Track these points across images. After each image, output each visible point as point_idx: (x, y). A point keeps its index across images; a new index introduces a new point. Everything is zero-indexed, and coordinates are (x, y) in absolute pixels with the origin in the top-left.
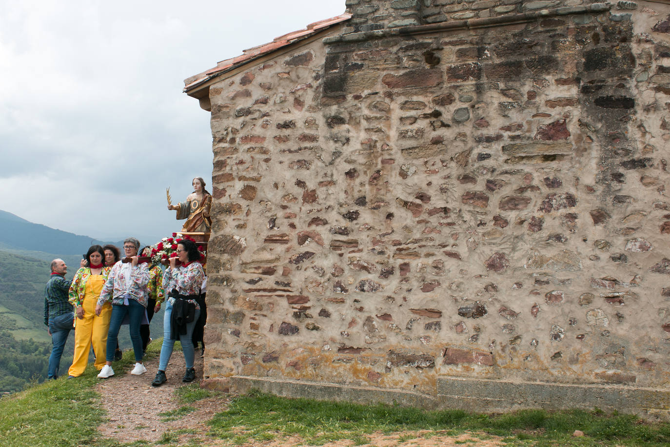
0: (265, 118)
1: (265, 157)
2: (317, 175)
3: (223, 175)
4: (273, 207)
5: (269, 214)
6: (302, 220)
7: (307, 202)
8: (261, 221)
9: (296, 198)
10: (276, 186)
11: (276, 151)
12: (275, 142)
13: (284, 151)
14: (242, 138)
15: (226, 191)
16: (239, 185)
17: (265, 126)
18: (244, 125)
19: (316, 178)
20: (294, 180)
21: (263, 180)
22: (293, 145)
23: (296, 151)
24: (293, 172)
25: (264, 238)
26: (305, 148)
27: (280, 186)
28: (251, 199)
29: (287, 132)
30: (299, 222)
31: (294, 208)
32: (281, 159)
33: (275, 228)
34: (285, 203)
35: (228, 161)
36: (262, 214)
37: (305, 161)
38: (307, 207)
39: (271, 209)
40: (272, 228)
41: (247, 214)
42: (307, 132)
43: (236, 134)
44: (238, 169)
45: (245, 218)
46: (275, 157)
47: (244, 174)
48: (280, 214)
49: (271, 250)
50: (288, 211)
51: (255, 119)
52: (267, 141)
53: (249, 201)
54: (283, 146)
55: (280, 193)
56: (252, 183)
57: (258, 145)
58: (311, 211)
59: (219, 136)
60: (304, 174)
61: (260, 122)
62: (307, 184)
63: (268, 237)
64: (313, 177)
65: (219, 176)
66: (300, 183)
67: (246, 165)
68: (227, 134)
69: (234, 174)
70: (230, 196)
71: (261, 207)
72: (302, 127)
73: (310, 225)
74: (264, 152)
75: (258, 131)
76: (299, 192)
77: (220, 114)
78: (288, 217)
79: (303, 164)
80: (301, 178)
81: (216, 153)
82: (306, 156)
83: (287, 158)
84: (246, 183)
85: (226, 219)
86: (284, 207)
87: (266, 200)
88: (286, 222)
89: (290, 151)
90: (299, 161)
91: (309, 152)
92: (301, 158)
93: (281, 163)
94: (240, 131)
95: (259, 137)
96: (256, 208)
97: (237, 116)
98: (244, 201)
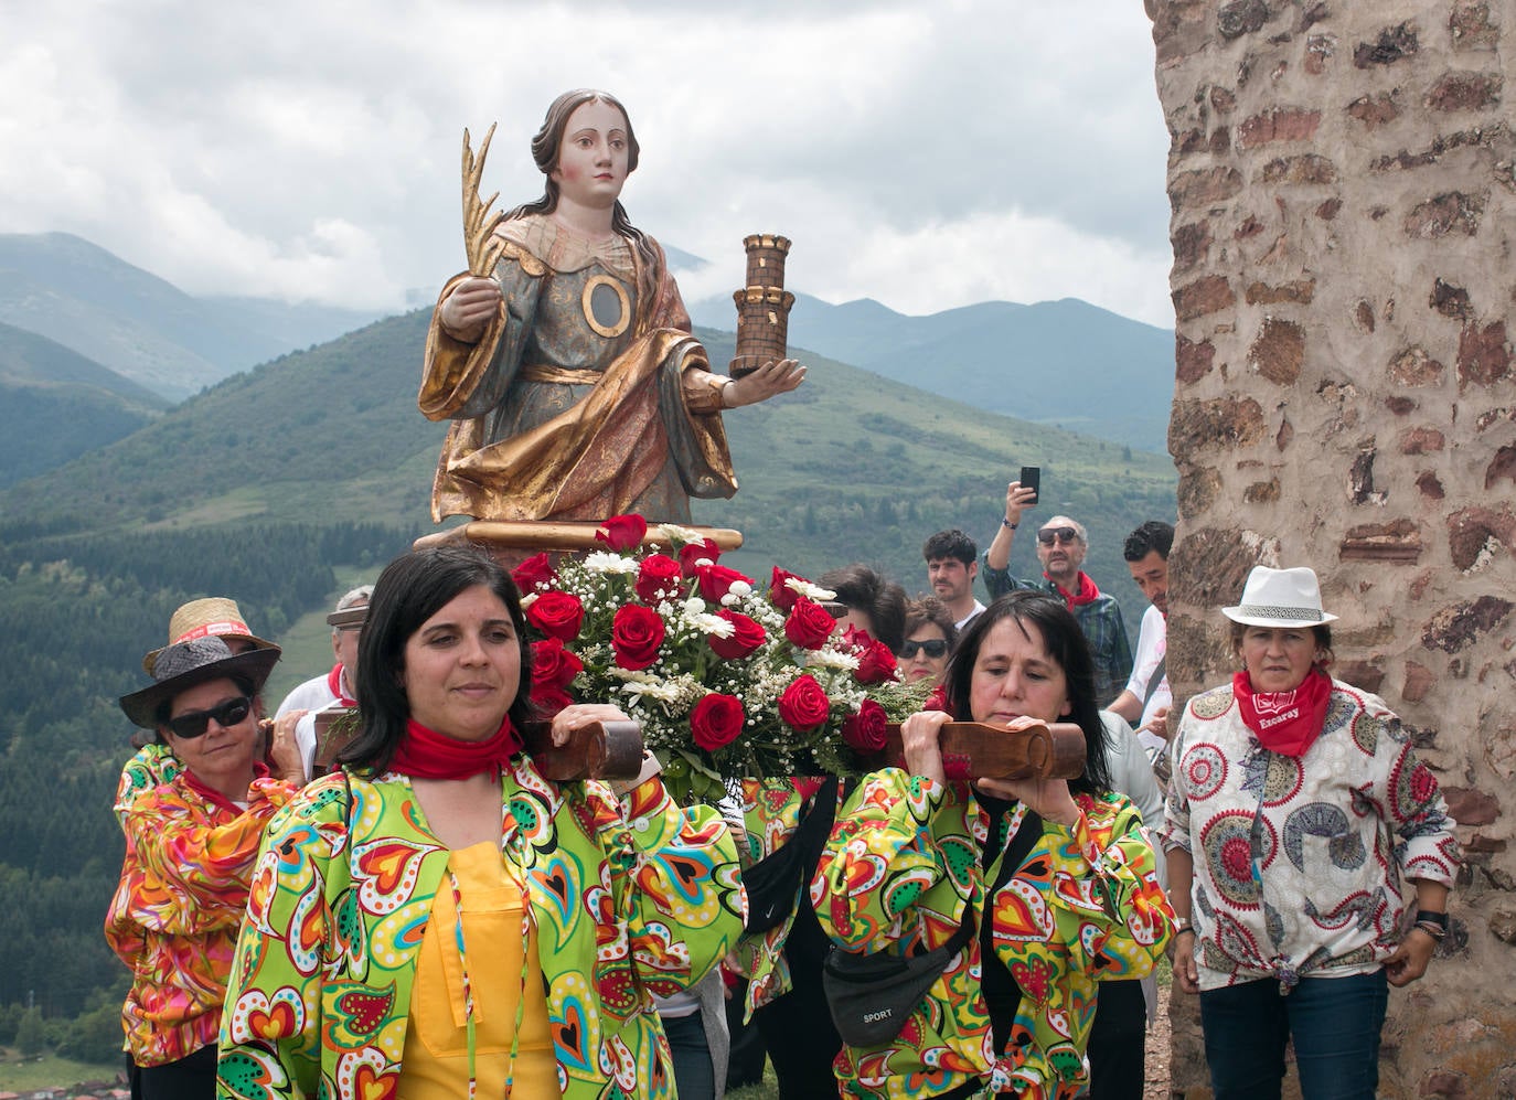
0: (1316, 28)
1: (1319, 195)
2: (1506, 255)
3: (1199, 285)
4: (1363, 407)
5: (1351, 439)
6: (1462, 461)
7: (1477, 379)
8: (1329, 471)
9: (1435, 365)
10: (1366, 315)
11: (1355, 169)
12: (1350, 127)
13: (1386, 162)
14: (1244, 127)
15: (1212, 350)
16: (1249, 321)
17: (1315, 65)
18: (1247, 71)
19: (1501, 270)
20: (1427, 287)
21: (1322, 296)
22: (1412, 133)
23: (1426, 159)
24: (1421, 249)
25: (1340, 537)
26: (1457, 139)
27: (1379, 313)
28: (1289, 378)
29: (1390, 77)
30: (1453, 469)
31: (1435, 408)
32: (1378, 199)
33: (1375, 497)
34: (1402, 389)
35: (1214, 225)
36: (1328, 438)
37: (1460, 197)
38: (1478, 401)
39: (1356, 414)
40: (1362, 497)
41: (1282, 444)
42: (1462, 65)
43: (1227, 112)
44: (1242, 254)
45: (1276, 459)
46: (1356, 192)
47: (1261, 273)
48: (1389, 434)
49: (1365, 588)
50: (1414, 420)
51: (1283, 38)
52: (1324, 128)
53: (1284, 388)
54: (1381, 142)
55: (1382, 344)
56: (1289, 312)
57: (1295, 149)
58: (1490, 418)
59: (1184, 126)
60: (1463, 257)
61: (1298, 51)
62: (1475, 298)
63: (1350, 533)
64: (1490, 265)
65: (1188, 287)
66: (1448, 298)
67: (1266, 238)
68: (1203, 113)
69: (1234, 278)
70: (1224, 367)
71: (1323, 410)
72: (1444, 47)
73: (1491, 479)
74: (1317, 173)
75: (1296, 88)
76: (1441, 333)
77: (1180, 37)
78: (1415, 449)
79: (1452, 212)
80: (1452, 275)
81: (1176, 199)
82: (1462, 173)
83: (1397, 192)
84: (1271, 311)
85: (1218, 463)
86: (1401, 406)
87: (1339, 381)
88: (1408, 468)
89: (1407, 161)
90: (1438, 201)
91: (1467, 155)
92: (1446, 187)
93: (1378, 214)
94: (1239, 97)
95: (1299, 112)
96: (1309, 417)
97: (1230, 38)
98: (1269, 386)
